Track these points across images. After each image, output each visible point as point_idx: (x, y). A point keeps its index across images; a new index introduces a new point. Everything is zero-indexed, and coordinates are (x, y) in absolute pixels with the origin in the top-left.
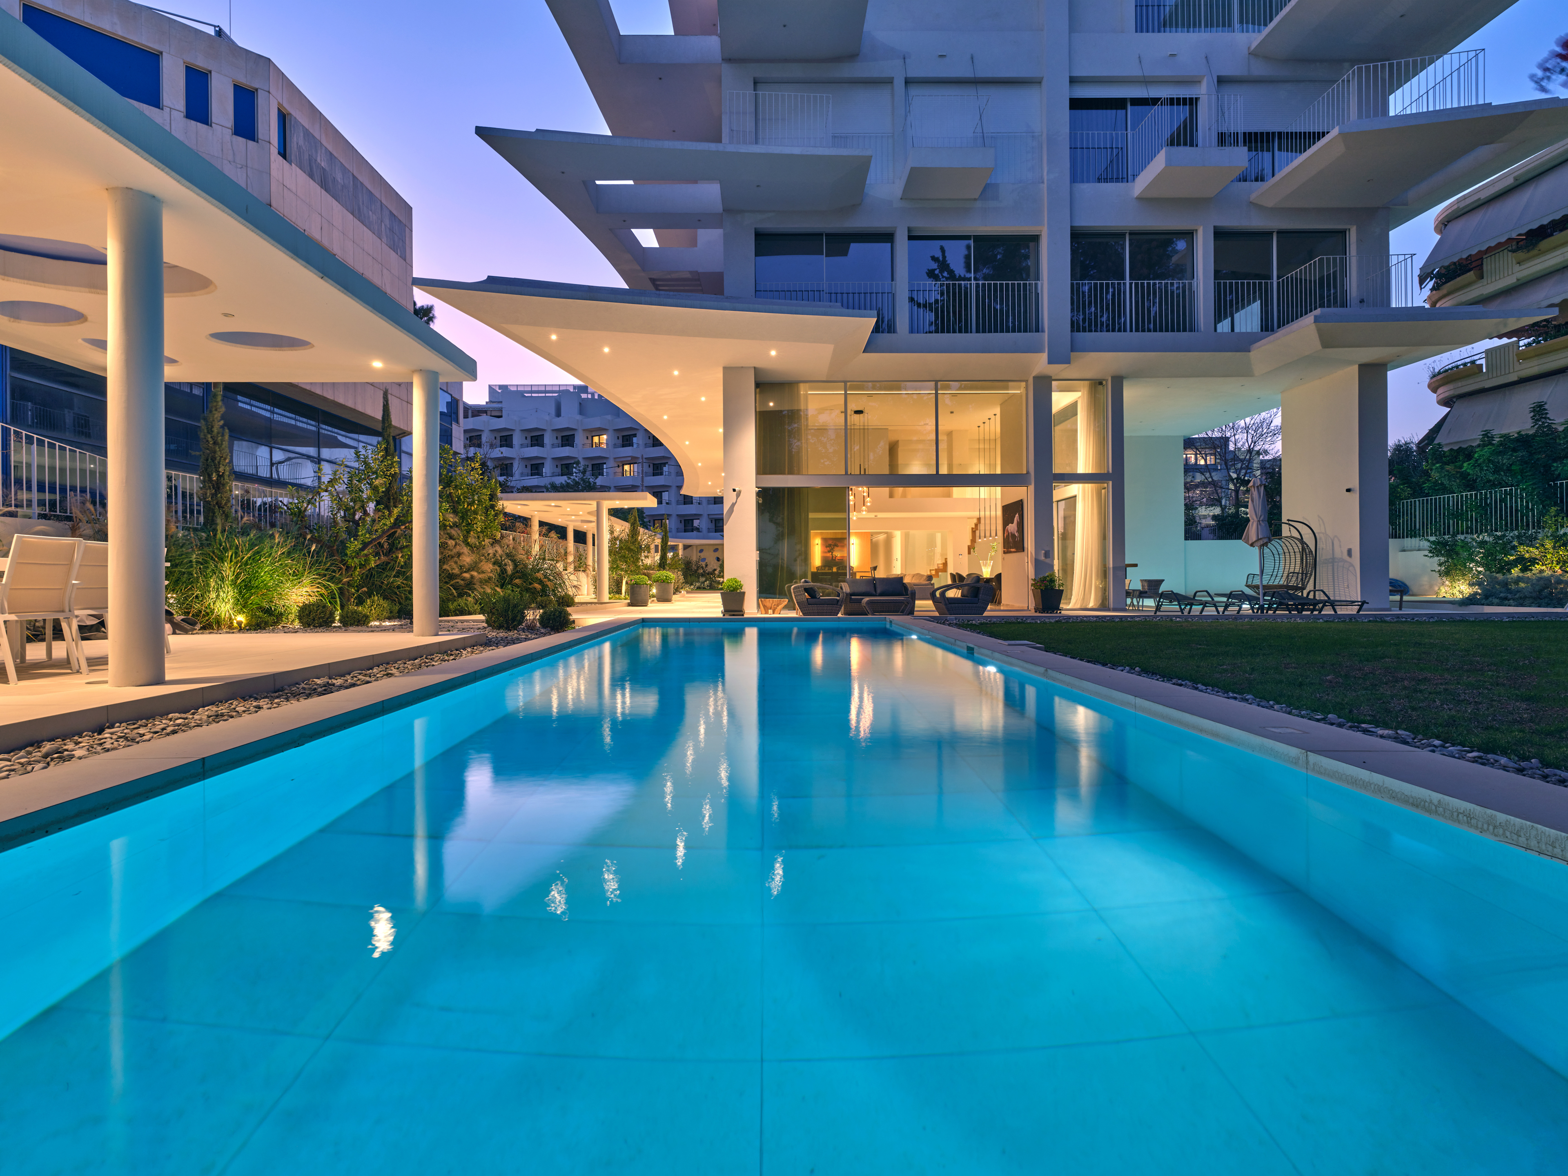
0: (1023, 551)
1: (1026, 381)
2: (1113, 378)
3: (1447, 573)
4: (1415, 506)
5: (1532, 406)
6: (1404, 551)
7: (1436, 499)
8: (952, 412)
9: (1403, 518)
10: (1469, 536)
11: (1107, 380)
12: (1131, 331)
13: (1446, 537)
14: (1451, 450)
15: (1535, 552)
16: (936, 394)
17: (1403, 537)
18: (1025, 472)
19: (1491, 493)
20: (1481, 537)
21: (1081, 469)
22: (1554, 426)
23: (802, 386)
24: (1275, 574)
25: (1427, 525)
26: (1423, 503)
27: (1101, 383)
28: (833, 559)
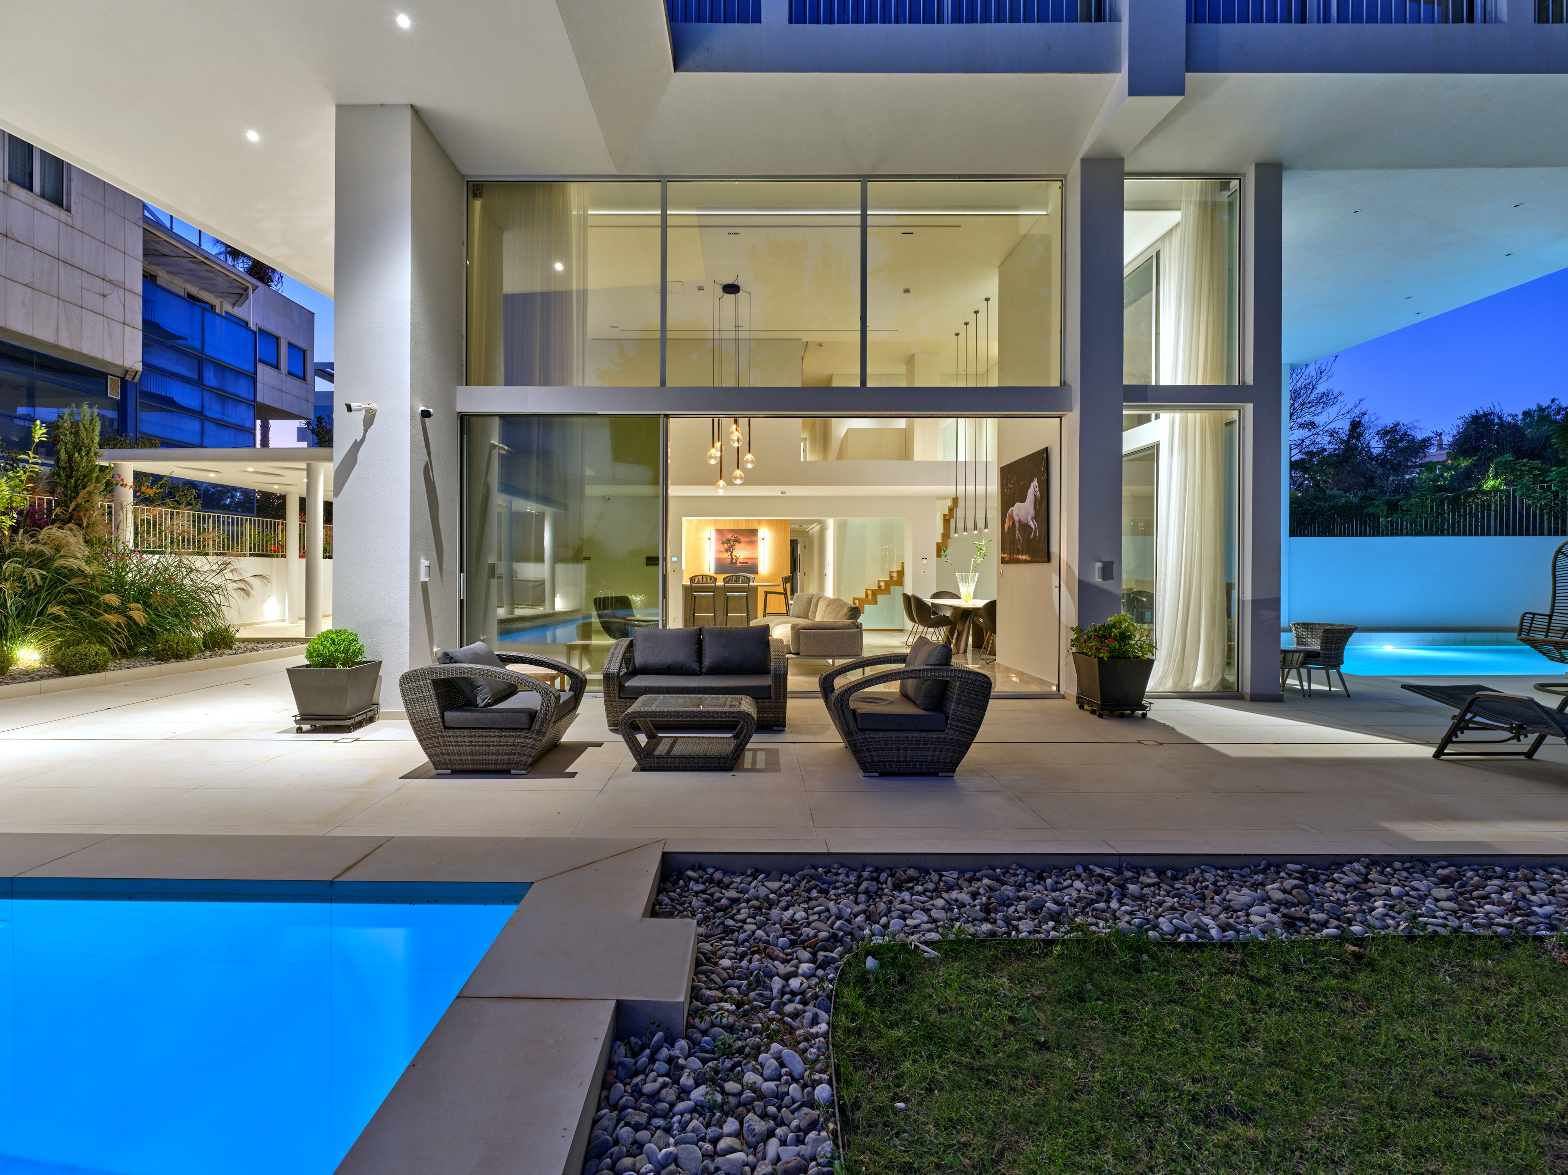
0: (1049, 560)
1: (1062, 179)
8: (907, 291)
11: (1244, 175)
18: (1055, 382)
27: (1230, 182)
28: (733, 562)
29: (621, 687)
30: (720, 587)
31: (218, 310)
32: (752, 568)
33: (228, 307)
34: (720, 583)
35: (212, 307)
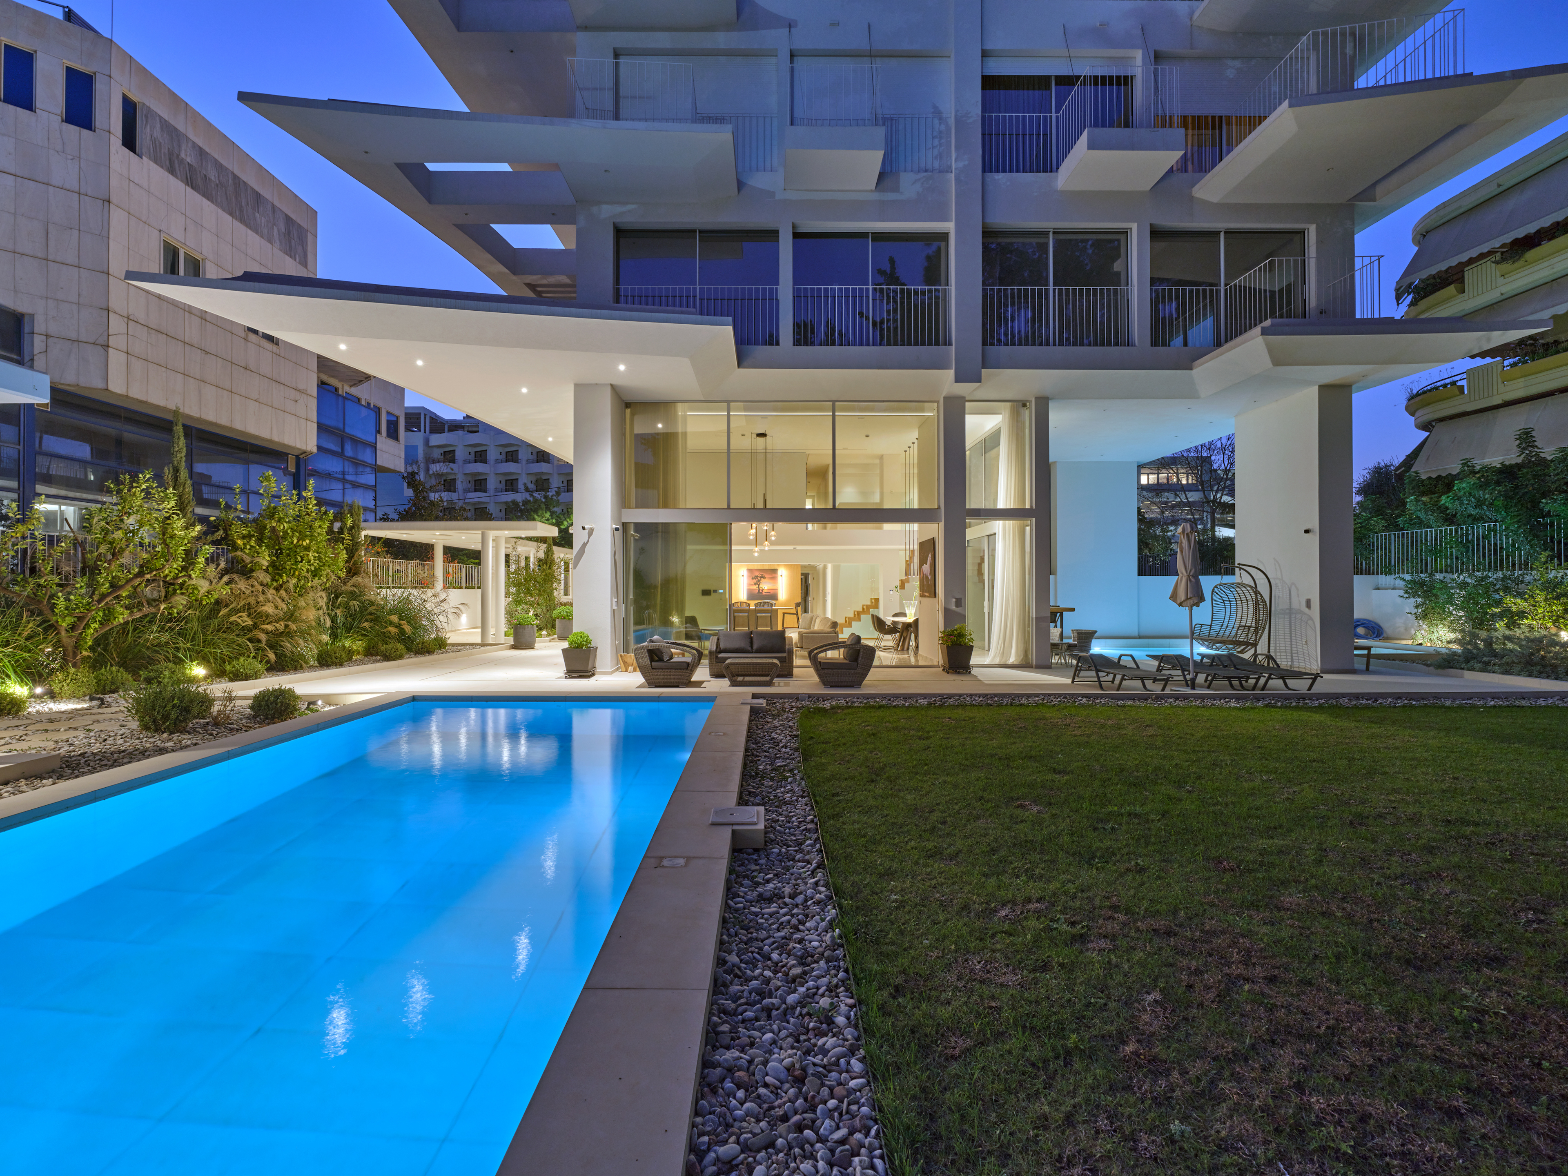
0: (935, 596)
1: (938, 402)
2: (1037, 399)
3: (1425, 617)
4: (1390, 540)
5: (1518, 433)
6: (1378, 589)
7: (1412, 533)
8: (867, 436)
9: (1377, 553)
10: (1449, 576)
11: (1030, 402)
12: (1054, 345)
13: (1423, 576)
14: (1430, 478)
15: (1523, 604)
16: (834, 416)
17: (1377, 574)
18: (933, 507)
19: (1473, 528)
20: (1462, 577)
21: (1002, 504)
22: (1542, 455)
23: (680, 406)
24: (1225, 624)
25: (1403, 561)
26: (1399, 537)
27: (1024, 405)
28: (760, 592)
29: (717, 657)
30: (752, 610)
31: (340, 393)
32: (773, 596)
33: (347, 388)
34: (752, 607)
35: (336, 389)
